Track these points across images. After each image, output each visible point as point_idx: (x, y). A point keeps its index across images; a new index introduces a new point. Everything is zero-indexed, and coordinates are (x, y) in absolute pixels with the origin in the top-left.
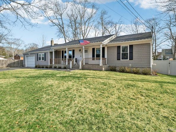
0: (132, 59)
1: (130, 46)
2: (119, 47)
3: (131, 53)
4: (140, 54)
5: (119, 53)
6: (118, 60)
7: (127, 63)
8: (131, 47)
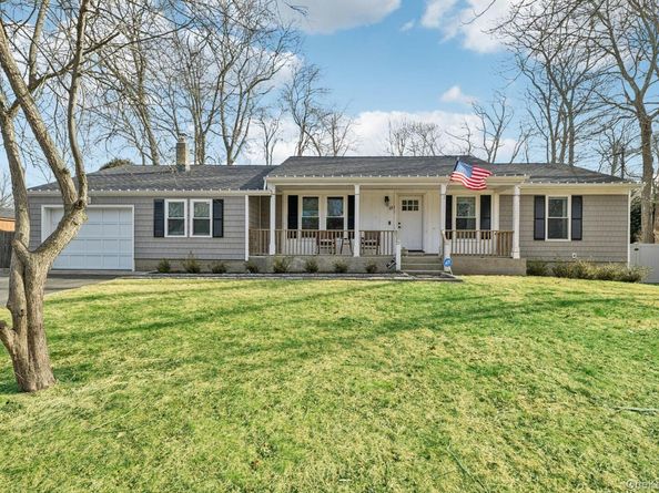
0: (580, 239)
1: (573, 197)
2: (539, 199)
3: (577, 219)
4: (600, 224)
5: (538, 218)
6: (535, 239)
7: (566, 249)
8: (577, 200)
